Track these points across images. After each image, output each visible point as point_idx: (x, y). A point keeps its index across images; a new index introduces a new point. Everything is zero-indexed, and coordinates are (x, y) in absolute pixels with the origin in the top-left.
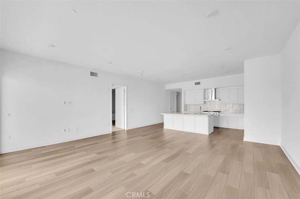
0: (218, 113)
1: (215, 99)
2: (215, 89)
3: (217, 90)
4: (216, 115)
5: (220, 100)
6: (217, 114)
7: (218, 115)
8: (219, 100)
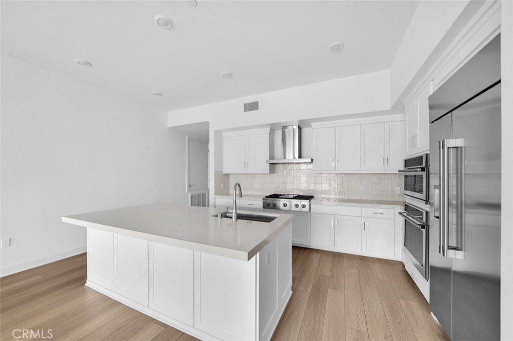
0: (306, 202)
1: (300, 157)
2: (300, 128)
3: (304, 130)
4: (303, 210)
5: (312, 160)
6: (304, 206)
7: (307, 209)
8: (310, 161)
